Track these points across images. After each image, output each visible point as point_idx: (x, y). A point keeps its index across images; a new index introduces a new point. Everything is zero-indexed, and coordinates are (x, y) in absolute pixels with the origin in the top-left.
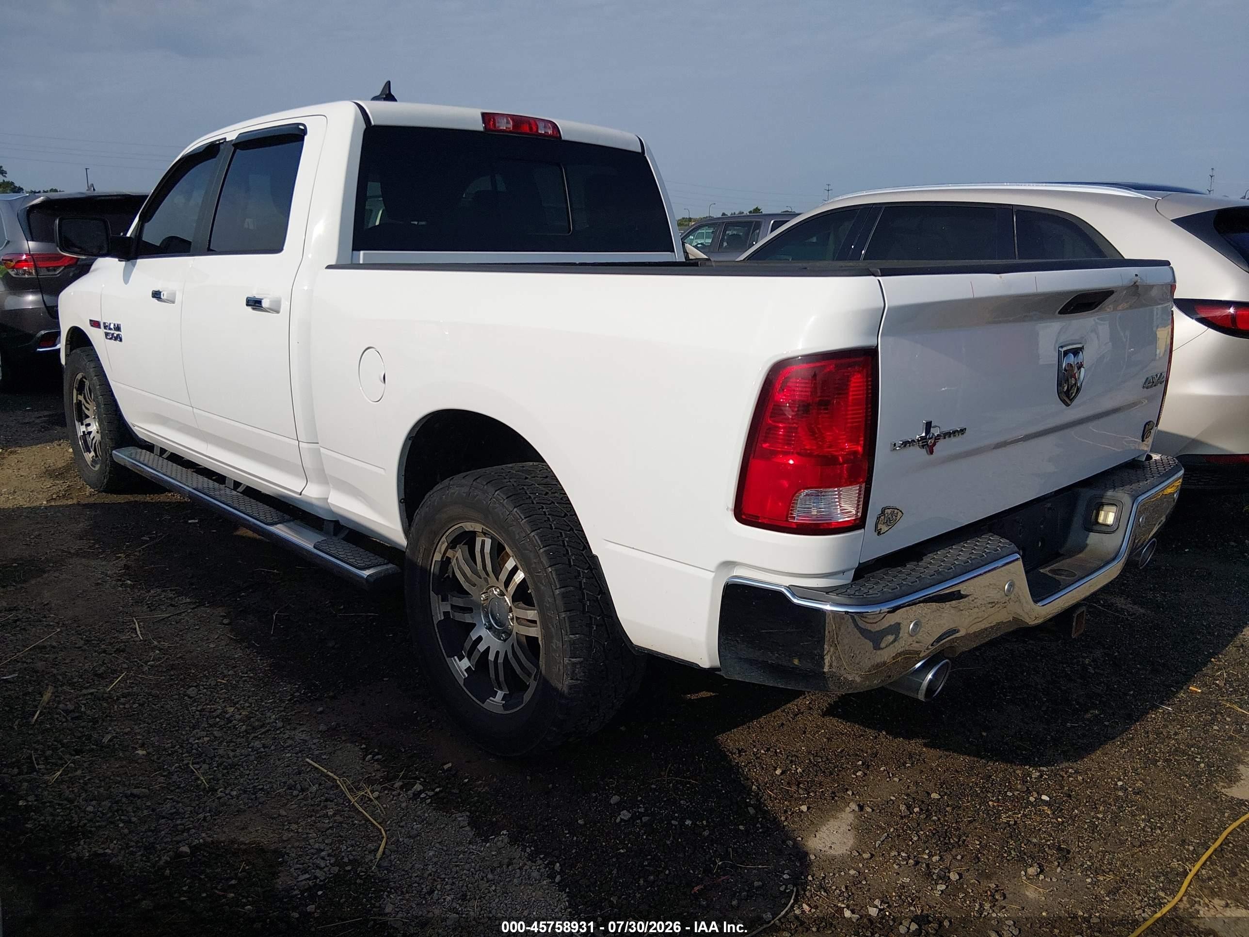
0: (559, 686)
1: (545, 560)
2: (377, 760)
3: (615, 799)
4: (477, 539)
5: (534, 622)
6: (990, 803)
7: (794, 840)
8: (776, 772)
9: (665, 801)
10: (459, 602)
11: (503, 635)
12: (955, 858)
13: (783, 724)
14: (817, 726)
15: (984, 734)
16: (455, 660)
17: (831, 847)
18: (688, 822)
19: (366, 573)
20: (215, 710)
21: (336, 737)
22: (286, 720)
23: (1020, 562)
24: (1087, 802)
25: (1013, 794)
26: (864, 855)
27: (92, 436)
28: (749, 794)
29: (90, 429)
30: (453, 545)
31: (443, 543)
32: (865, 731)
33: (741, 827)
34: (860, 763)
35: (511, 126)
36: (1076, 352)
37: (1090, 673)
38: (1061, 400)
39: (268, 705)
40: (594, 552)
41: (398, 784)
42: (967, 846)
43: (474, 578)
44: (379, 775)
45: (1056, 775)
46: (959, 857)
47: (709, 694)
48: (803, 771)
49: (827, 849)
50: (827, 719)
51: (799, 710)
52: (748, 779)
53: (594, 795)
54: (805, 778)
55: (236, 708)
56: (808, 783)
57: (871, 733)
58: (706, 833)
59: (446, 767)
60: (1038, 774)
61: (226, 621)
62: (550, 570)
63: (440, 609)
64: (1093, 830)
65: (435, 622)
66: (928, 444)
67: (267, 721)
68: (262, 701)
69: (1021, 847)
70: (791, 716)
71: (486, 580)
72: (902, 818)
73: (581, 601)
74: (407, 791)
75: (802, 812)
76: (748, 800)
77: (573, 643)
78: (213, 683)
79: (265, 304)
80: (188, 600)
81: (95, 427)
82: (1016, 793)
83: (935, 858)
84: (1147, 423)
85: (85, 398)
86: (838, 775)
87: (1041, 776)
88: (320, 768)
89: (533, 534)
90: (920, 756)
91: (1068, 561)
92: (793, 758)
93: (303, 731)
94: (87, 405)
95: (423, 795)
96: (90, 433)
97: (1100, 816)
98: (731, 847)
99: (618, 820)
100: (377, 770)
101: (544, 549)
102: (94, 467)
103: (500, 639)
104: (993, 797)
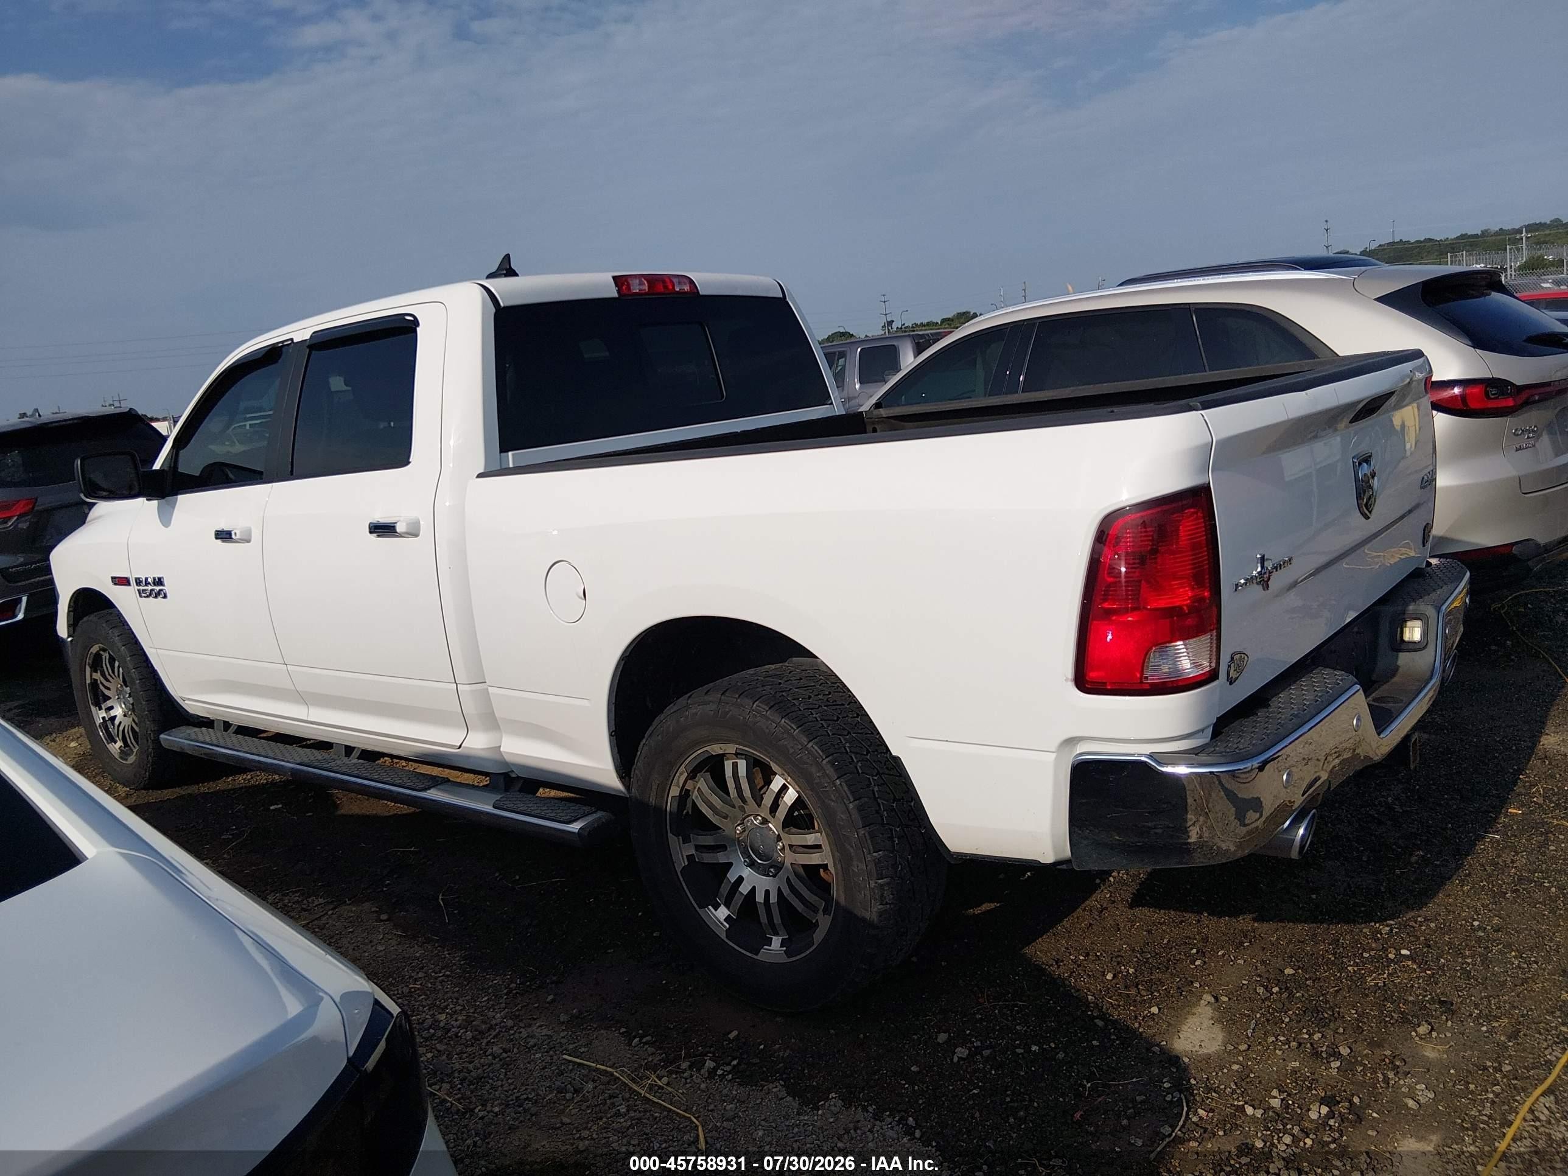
0: (867, 915)
1: (830, 771)
2: (645, 1043)
3: (942, 1037)
4: (726, 762)
5: (819, 847)
6: (1349, 968)
7: (1158, 1045)
8: (1107, 977)
9: (998, 1030)
10: (708, 840)
11: (772, 870)
12: (1336, 1032)
13: (1091, 925)
14: (1129, 920)
15: (1314, 896)
16: (710, 910)
17: (1200, 1045)
18: (1034, 1048)
19: (575, 827)
20: (424, 1021)
21: (585, 1026)
22: (516, 1017)
23: (1361, 692)
24: (1449, 949)
25: (1370, 955)
26: (1240, 1047)
27: (117, 722)
28: (1088, 1007)
29: (113, 713)
30: (693, 775)
31: (681, 774)
32: (1184, 917)
33: (1095, 1043)
34: (1194, 951)
35: (646, 287)
36: (1367, 460)
37: (1397, 812)
38: (1361, 513)
39: (484, 1004)
40: (894, 753)
41: (685, 1065)
42: (1344, 1017)
43: (726, 809)
44: (657, 1059)
45: (1405, 927)
46: (1341, 1030)
47: (992, 906)
48: (1136, 971)
49: (1197, 1048)
50: (1137, 911)
51: (1102, 906)
52: (1078, 990)
53: (915, 1037)
54: (1141, 978)
55: (447, 1013)
56: (1146, 983)
57: (1192, 918)
58: (1061, 1055)
59: (732, 1036)
60: (1388, 929)
61: (384, 917)
62: (838, 782)
63: (682, 852)
64: (1468, 977)
65: (679, 870)
66: (1263, 581)
67: (494, 1022)
68: (475, 1001)
69: (1400, 1007)
70: (1096, 913)
71: (742, 809)
72: (1263, 1001)
73: (877, 812)
74: (699, 1070)
75: (1153, 1014)
76: (1089, 1013)
77: (877, 862)
78: (406, 990)
79: (400, 528)
80: (321, 900)
81: (120, 710)
82: (1373, 953)
83: (1317, 1036)
84: (1425, 527)
85: (103, 675)
86: (1175, 968)
87: (1391, 930)
88: (586, 1062)
89: (810, 744)
90: (1254, 932)
91: (1386, 687)
92: (1118, 959)
93: (541, 1026)
94: (106, 684)
95: (719, 1072)
96: (113, 719)
97: (1469, 961)
98: (1093, 1066)
99: (955, 1059)
100: (652, 1054)
101: (827, 759)
102: (126, 760)
103: (768, 875)
104: (1349, 961)
